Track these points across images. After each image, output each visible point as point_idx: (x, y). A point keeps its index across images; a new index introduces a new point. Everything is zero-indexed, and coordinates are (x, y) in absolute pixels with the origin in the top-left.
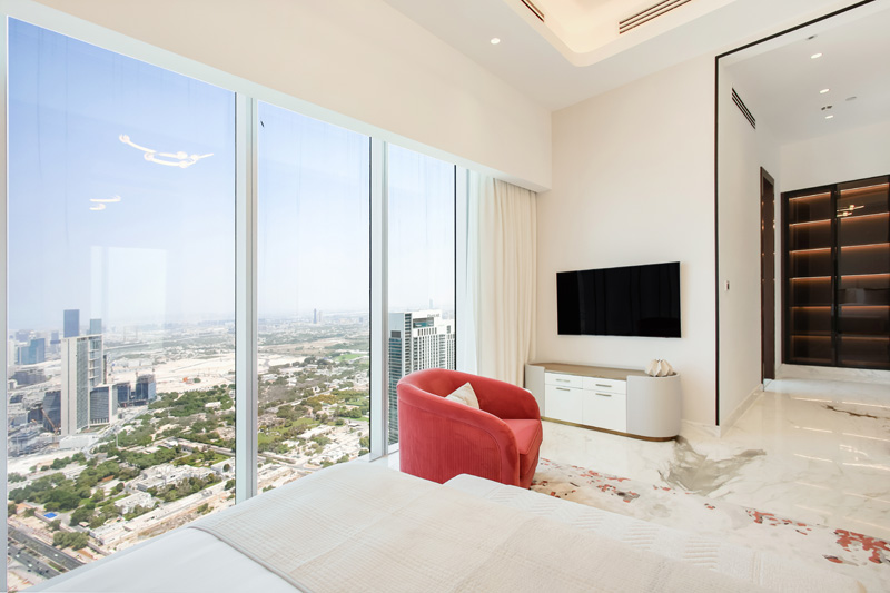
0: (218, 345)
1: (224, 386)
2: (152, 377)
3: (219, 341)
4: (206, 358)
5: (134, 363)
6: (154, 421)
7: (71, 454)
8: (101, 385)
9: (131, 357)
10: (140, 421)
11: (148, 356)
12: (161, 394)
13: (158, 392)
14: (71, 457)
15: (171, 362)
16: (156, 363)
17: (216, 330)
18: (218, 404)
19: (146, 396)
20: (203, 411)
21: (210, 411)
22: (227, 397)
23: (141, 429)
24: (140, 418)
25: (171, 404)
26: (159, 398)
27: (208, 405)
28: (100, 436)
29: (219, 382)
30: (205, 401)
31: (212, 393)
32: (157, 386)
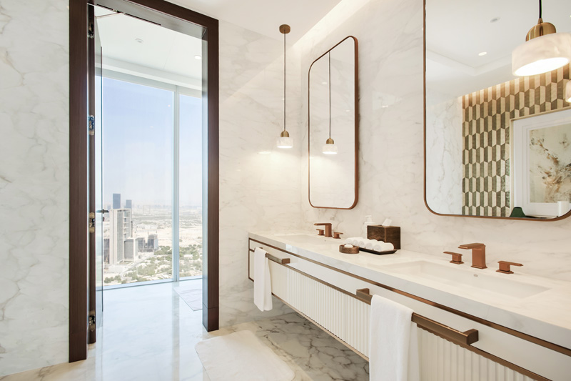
0: (193, 220)
1: (195, 245)
2: (156, 236)
3: (193, 218)
4: (186, 228)
5: (147, 227)
6: (157, 262)
7: (114, 276)
8: (130, 238)
9: (146, 223)
10: (149, 261)
11: (155, 224)
12: (161, 247)
13: (159, 245)
14: (114, 277)
15: (167, 228)
16: (159, 228)
17: (192, 211)
18: (191, 256)
19: (153, 247)
20: (183, 259)
21: (187, 260)
22: (196, 252)
23: (150, 266)
24: (149, 259)
25: (166, 253)
26: (160, 249)
27: (186, 256)
28: (129, 267)
29: (192, 243)
30: (184, 253)
31: (188, 249)
32: (159, 242)
